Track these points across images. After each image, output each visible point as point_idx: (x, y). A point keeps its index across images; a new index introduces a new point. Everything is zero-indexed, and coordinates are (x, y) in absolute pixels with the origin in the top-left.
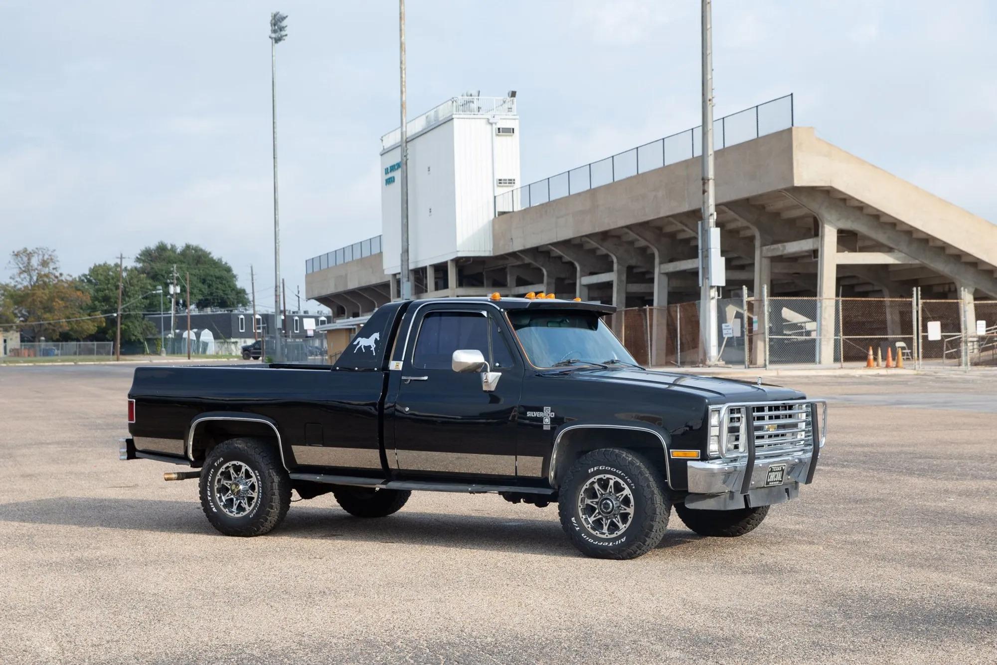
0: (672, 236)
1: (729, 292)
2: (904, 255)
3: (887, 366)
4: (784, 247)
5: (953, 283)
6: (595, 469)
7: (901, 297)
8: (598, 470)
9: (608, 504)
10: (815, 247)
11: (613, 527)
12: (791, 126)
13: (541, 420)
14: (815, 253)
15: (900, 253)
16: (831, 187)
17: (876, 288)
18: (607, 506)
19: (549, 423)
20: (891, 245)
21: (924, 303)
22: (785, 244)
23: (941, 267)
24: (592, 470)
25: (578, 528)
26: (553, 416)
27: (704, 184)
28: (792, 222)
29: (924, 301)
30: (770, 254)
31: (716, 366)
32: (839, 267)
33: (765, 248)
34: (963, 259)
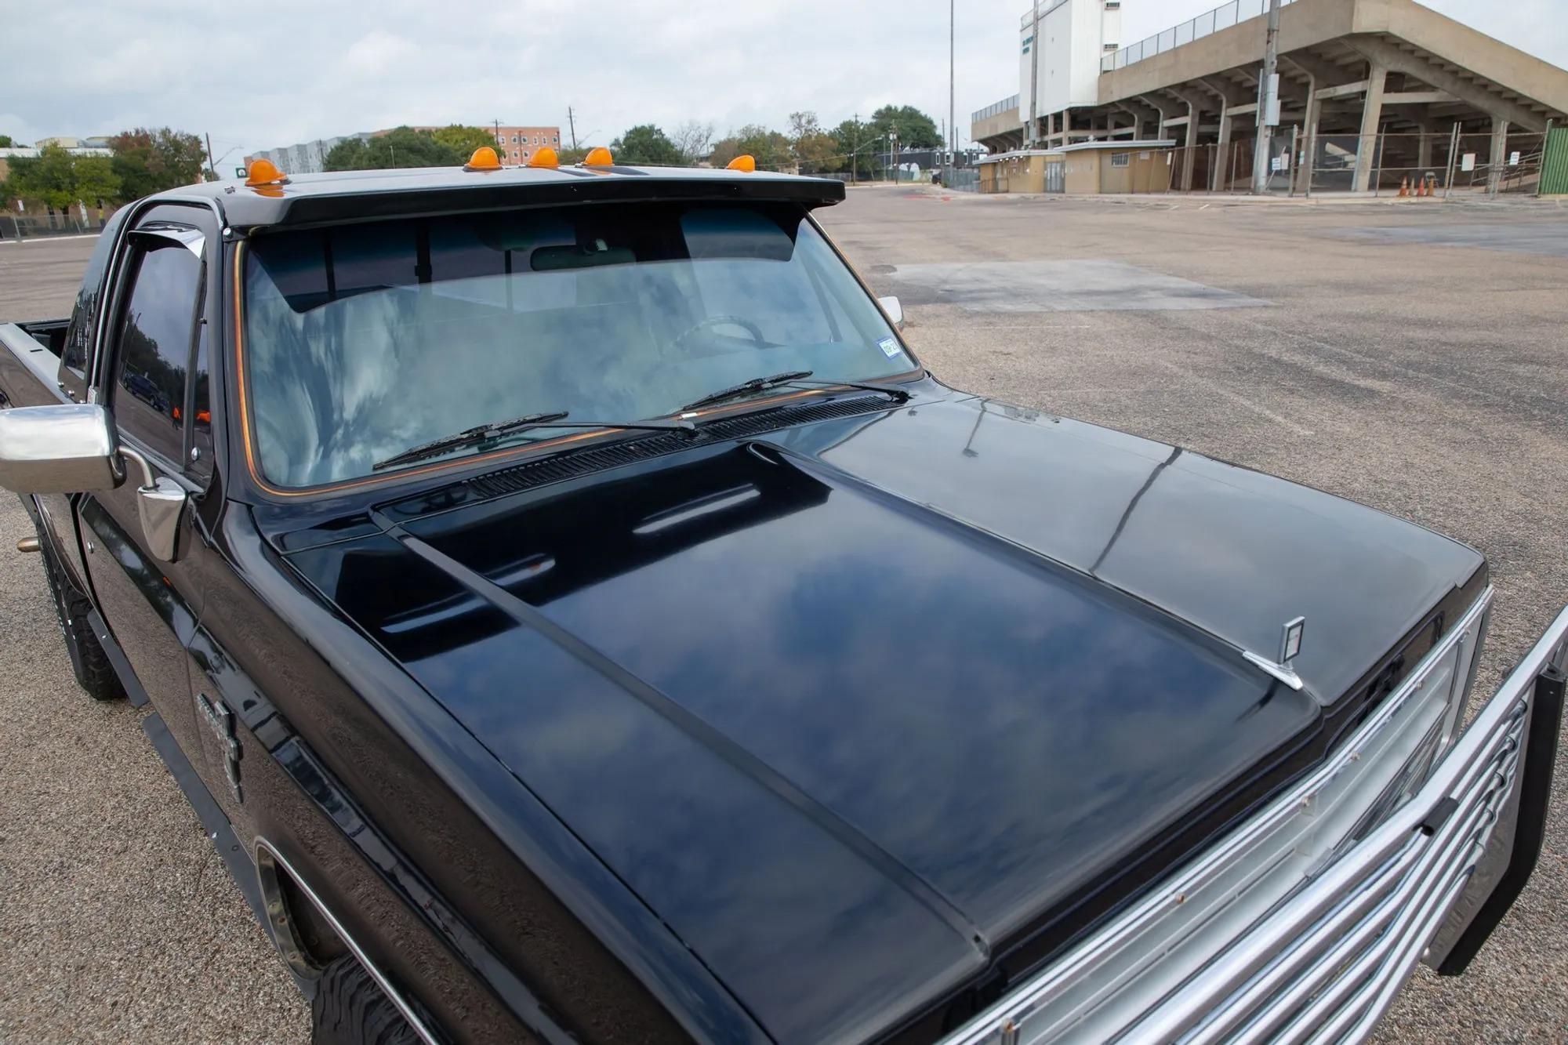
0: (1239, 84)
1: (1280, 131)
2: (1447, 94)
3: (1419, 195)
4: (1335, 90)
5: (1490, 118)
7: (1436, 132)
10: (1364, 89)
14: (1363, 94)
15: (1443, 92)
16: (1387, 33)
17: (1414, 125)
20: (1436, 85)
21: (1463, 137)
22: (1337, 87)
23: (1482, 103)
27: (1269, 35)
28: (1345, 67)
29: (1463, 135)
30: (1321, 97)
31: (1264, 194)
32: (1384, 107)
33: (1317, 92)
34: (1504, 95)
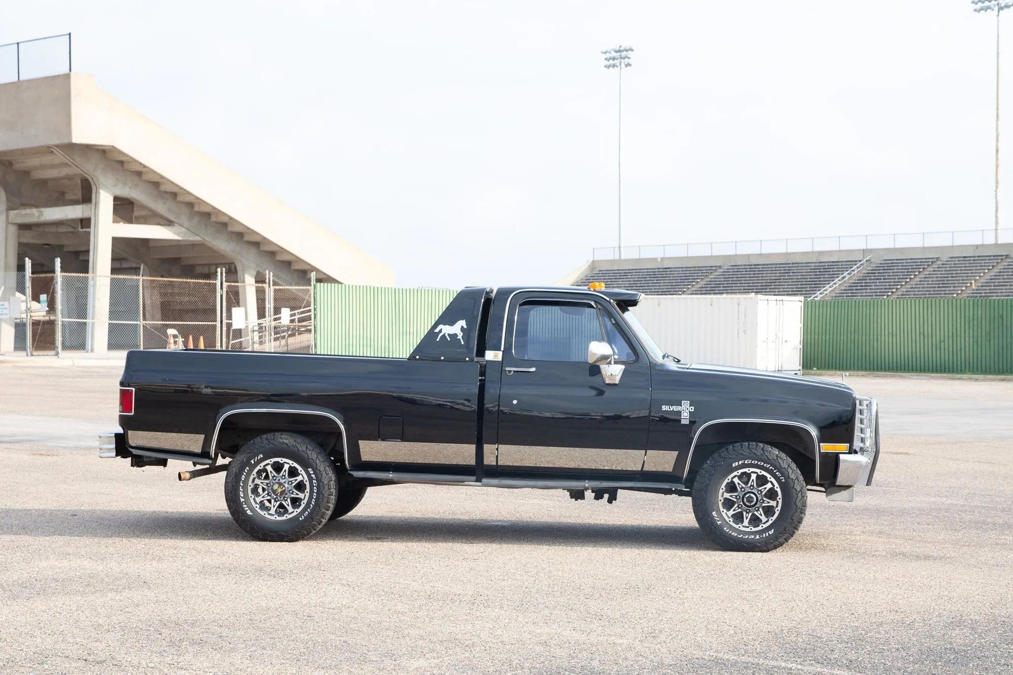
2: (185, 230)
4: (41, 214)
5: (234, 263)
6: (740, 463)
7: (162, 276)
8: (744, 463)
9: (750, 497)
10: (86, 215)
11: (755, 521)
12: (67, 71)
13: (679, 413)
15: (180, 227)
16: (113, 147)
17: (134, 265)
18: (751, 500)
19: (688, 417)
20: (172, 218)
21: (227, 287)
22: (42, 209)
23: (223, 245)
24: (737, 464)
25: (719, 523)
26: (693, 410)
28: (44, 183)
29: (229, 284)
30: (20, 220)
33: (12, 213)
34: (246, 238)
